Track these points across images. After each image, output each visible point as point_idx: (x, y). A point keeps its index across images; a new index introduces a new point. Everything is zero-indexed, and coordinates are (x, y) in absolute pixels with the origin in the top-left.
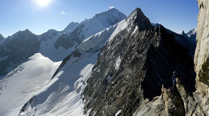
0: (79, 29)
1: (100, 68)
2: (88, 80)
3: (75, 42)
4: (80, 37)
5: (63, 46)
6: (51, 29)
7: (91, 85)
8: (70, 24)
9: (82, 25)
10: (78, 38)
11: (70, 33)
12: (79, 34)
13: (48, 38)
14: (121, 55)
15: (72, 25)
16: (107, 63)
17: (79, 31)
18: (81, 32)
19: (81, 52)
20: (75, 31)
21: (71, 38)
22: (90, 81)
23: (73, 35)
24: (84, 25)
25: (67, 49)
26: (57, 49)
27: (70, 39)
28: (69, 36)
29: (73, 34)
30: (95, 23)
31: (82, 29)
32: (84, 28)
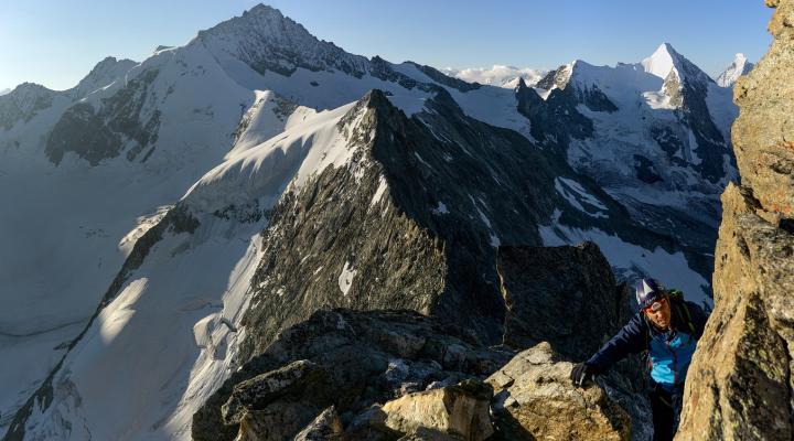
0: (138, 86)
1: (283, 284)
2: (245, 317)
3: (124, 138)
4: (144, 118)
5: (82, 153)
6: (26, 84)
7: (261, 334)
8: (100, 66)
9: (149, 73)
10: (135, 123)
11: (104, 101)
12: (140, 107)
13: (17, 119)
14: (352, 260)
15: (107, 67)
16: (305, 272)
17: (137, 95)
18: (147, 100)
19: (199, 217)
20: (123, 96)
21: (109, 120)
22: (254, 321)
23: (117, 109)
24: (157, 72)
25: (94, 164)
26: (57, 165)
27: (106, 123)
28: (99, 114)
29: (115, 106)
30: (200, 67)
31: (149, 87)
32: (159, 86)
